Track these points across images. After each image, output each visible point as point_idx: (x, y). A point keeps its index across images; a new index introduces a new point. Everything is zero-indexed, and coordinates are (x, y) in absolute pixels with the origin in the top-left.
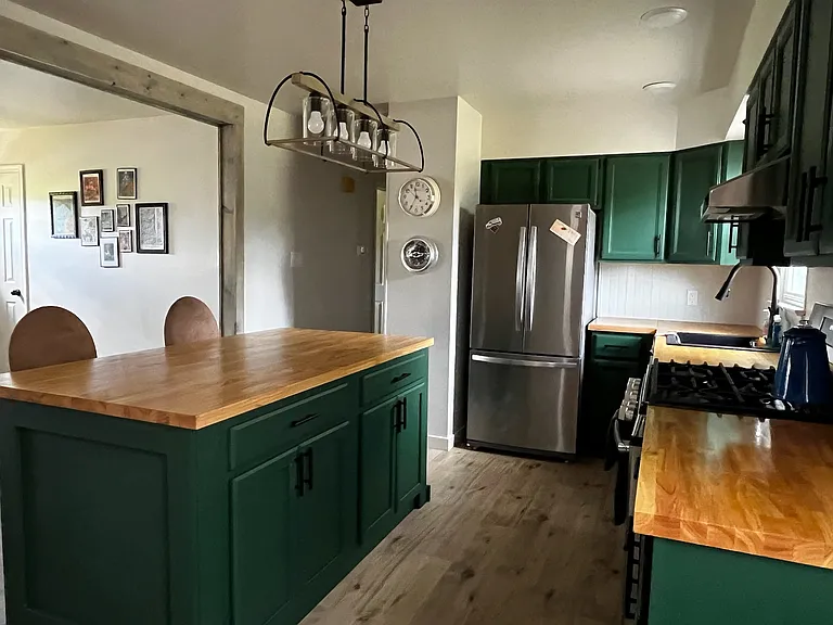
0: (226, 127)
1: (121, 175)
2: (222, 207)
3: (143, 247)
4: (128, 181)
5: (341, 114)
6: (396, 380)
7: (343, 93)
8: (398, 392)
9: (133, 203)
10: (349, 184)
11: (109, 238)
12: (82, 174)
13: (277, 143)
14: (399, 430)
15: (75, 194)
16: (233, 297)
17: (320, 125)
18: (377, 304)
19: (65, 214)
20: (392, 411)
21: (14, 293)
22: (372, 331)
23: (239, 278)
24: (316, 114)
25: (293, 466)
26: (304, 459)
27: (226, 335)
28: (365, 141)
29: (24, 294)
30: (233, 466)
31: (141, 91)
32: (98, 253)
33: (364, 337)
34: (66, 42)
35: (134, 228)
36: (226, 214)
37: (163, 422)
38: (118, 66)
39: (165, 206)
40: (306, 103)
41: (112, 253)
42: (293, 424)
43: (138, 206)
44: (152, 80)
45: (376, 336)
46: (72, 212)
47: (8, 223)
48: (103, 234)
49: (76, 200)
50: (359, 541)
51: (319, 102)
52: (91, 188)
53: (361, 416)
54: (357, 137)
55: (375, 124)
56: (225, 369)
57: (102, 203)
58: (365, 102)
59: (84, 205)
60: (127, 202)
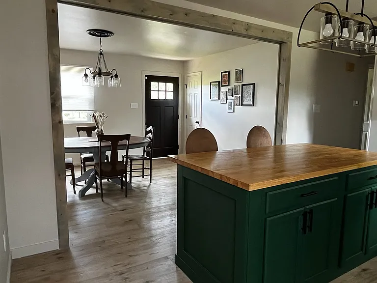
0: (282, 43)
1: (237, 72)
2: (279, 84)
3: (244, 103)
4: (240, 74)
5: (344, 23)
6: (371, 178)
7: (347, 10)
8: (373, 185)
9: (241, 84)
10: (351, 67)
11: (231, 100)
12: (222, 73)
13: (304, 45)
14: (371, 208)
15: (219, 82)
16: (281, 127)
17: (330, 31)
18: (364, 133)
19: (215, 90)
20: (367, 196)
21: (196, 122)
22: (360, 149)
23: (285, 118)
24: (329, 25)
25: (301, 217)
26: (308, 215)
27: (277, 145)
28: (360, 37)
29: (200, 123)
30: (267, 212)
31: (244, 32)
32: (226, 106)
33: (353, 152)
34: (214, 16)
35: (240, 95)
36: (280, 87)
37: (235, 184)
38: (235, 22)
39: (254, 84)
40: (323, 20)
41: (231, 106)
42: (302, 195)
43: (243, 85)
44: (248, 26)
45: (362, 151)
46: (218, 89)
47: (196, 95)
48: (229, 98)
49: (220, 85)
50: (339, 265)
51: (331, 18)
52: (225, 79)
53: (345, 197)
54: (355, 35)
55: (368, 27)
56: (275, 161)
57: (229, 85)
58: (362, 14)
59: (222, 86)
60: (239, 84)
